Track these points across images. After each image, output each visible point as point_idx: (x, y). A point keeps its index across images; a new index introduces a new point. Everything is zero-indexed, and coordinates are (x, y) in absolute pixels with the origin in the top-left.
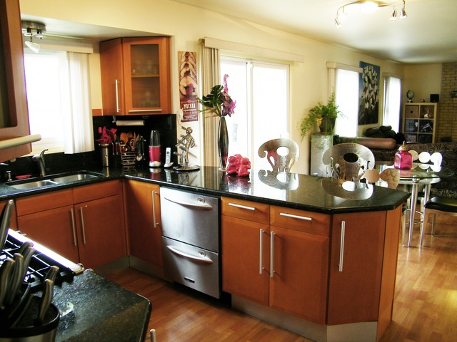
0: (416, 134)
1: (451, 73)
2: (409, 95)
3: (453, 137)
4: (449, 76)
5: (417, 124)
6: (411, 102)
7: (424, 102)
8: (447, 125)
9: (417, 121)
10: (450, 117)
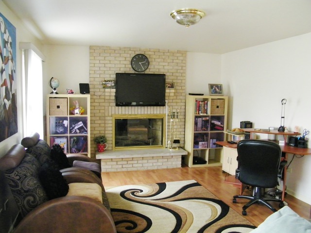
0: (67, 137)
1: (100, 58)
2: (54, 84)
3: (106, 136)
4: (98, 62)
5: (66, 123)
6: (56, 93)
7: (72, 93)
8: (99, 122)
9: (66, 119)
10: (101, 111)
